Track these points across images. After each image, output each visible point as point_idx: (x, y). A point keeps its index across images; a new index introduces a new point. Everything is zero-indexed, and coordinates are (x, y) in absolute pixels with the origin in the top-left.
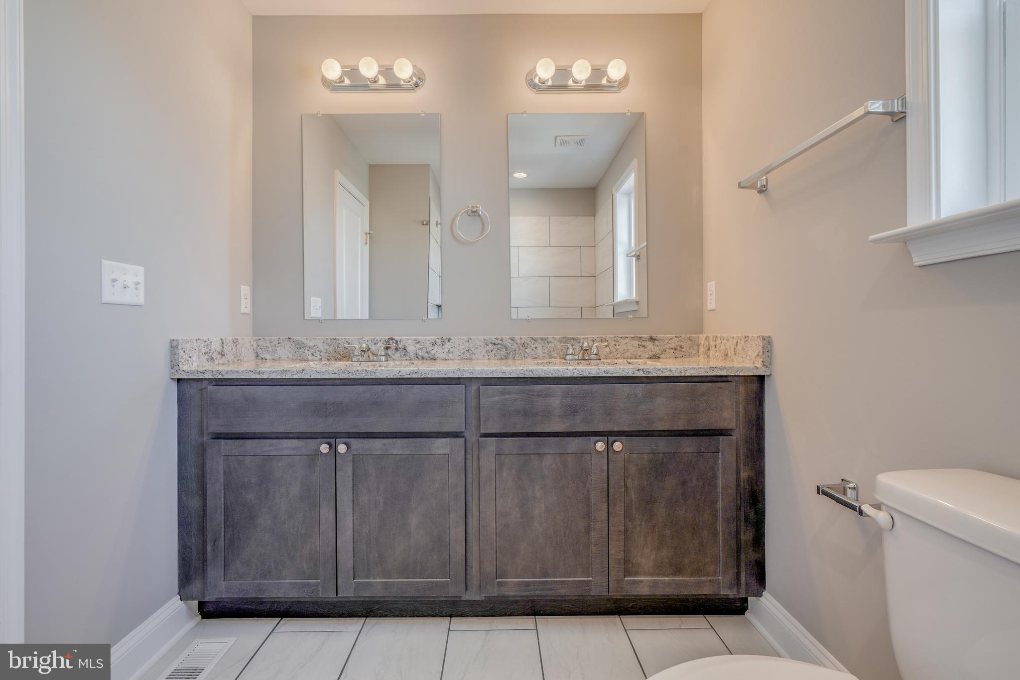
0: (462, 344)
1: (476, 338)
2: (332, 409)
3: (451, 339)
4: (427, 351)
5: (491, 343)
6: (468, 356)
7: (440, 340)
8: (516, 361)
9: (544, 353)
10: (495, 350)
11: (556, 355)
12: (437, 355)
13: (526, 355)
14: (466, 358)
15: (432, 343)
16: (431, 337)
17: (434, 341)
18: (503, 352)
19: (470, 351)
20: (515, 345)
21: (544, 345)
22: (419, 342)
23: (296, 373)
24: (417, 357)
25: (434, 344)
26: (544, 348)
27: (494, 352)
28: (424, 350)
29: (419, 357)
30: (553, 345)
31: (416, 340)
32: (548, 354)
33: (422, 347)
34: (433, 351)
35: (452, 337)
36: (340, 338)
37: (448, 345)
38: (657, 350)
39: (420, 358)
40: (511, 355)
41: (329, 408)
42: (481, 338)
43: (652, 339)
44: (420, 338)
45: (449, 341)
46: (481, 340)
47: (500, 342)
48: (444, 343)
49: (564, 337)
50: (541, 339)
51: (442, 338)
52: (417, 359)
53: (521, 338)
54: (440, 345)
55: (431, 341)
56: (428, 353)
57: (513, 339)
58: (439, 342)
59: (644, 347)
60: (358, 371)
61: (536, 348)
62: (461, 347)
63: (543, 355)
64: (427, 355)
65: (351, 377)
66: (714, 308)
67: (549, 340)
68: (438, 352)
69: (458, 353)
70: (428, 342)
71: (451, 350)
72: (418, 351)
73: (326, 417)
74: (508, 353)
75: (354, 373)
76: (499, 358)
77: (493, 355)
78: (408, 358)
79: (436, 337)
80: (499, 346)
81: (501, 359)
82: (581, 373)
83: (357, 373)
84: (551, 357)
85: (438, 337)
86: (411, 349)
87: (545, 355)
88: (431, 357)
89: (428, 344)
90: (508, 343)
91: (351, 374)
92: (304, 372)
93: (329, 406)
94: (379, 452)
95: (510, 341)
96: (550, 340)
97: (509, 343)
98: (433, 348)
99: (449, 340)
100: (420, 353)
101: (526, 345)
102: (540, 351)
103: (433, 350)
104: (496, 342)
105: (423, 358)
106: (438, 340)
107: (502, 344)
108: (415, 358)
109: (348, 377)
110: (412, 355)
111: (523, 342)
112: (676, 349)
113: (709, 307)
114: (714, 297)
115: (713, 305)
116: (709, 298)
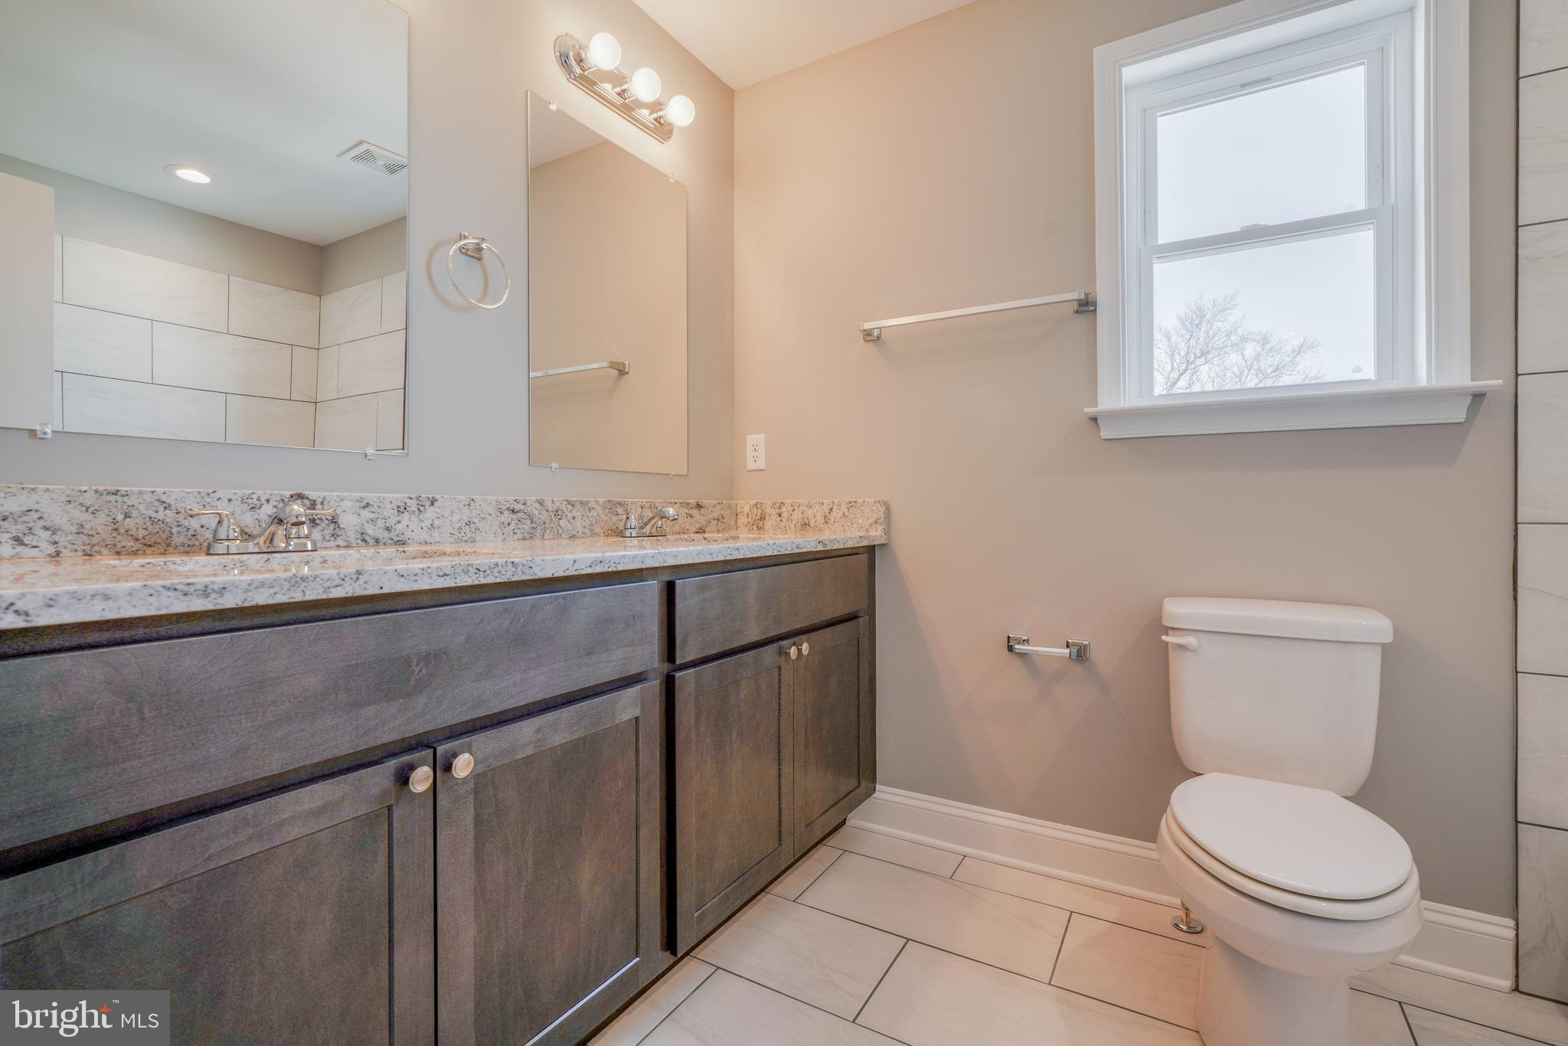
0: (458, 511)
1: (483, 499)
2: (424, 671)
3: (436, 500)
4: (388, 524)
5: (508, 509)
6: (469, 534)
7: (414, 502)
8: (546, 542)
9: (585, 527)
10: (513, 522)
11: (598, 530)
12: (408, 534)
13: (560, 532)
14: (464, 539)
15: (399, 507)
16: (395, 496)
17: (401, 504)
18: (527, 526)
19: (472, 525)
20: (544, 512)
21: (584, 514)
22: (368, 505)
23: (339, 582)
24: (364, 540)
25: (401, 510)
26: (585, 518)
27: (512, 527)
28: (381, 523)
29: (368, 539)
30: (595, 514)
31: (360, 500)
32: (589, 528)
33: (375, 515)
34: (399, 526)
35: (438, 497)
36: (136, 489)
37: (430, 512)
38: (703, 521)
39: (371, 542)
40: (539, 531)
41: (417, 671)
42: (491, 498)
43: (699, 506)
44: (372, 497)
45: (432, 504)
46: (491, 503)
47: (522, 507)
48: (422, 508)
49: (609, 501)
50: (581, 503)
51: (418, 498)
52: (363, 544)
53: (553, 501)
54: (414, 512)
55: (395, 504)
56: (388, 529)
57: (541, 503)
58: (413, 505)
59: (691, 516)
61: (574, 518)
62: (456, 517)
63: (583, 530)
64: (386, 534)
65: (483, 581)
66: (764, 468)
67: (590, 505)
68: (410, 526)
69: (450, 530)
70: (389, 506)
71: (437, 523)
72: (366, 526)
73: (410, 695)
74: (534, 528)
75: (488, 572)
76: (521, 536)
77: (511, 533)
78: (342, 544)
79: (406, 495)
80: (520, 515)
81: (524, 539)
82: (780, 549)
83: (496, 570)
84: (594, 534)
85: (410, 495)
86: (349, 521)
87: (586, 531)
88: (396, 539)
89: (389, 511)
90: (534, 509)
91: (482, 574)
92: (362, 579)
93: (418, 665)
94: (529, 751)
95: (537, 505)
96: (592, 504)
97: (536, 509)
98: (399, 519)
99: (433, 502)
100: (371, 530)
101: (560, 513)
102: (578, 524)
103: (399, 522)
104: (517, 507)
105: (377, 541)
106: (409, 502)
107: (525, 511)
108: (359, 541)
109: (476, 583)
110: (352, 536)
111: (556, 508)
112: (718, 520)
113: (751, 465)
114: (762, 453)
115: (761, 464)
116: (750, 454)
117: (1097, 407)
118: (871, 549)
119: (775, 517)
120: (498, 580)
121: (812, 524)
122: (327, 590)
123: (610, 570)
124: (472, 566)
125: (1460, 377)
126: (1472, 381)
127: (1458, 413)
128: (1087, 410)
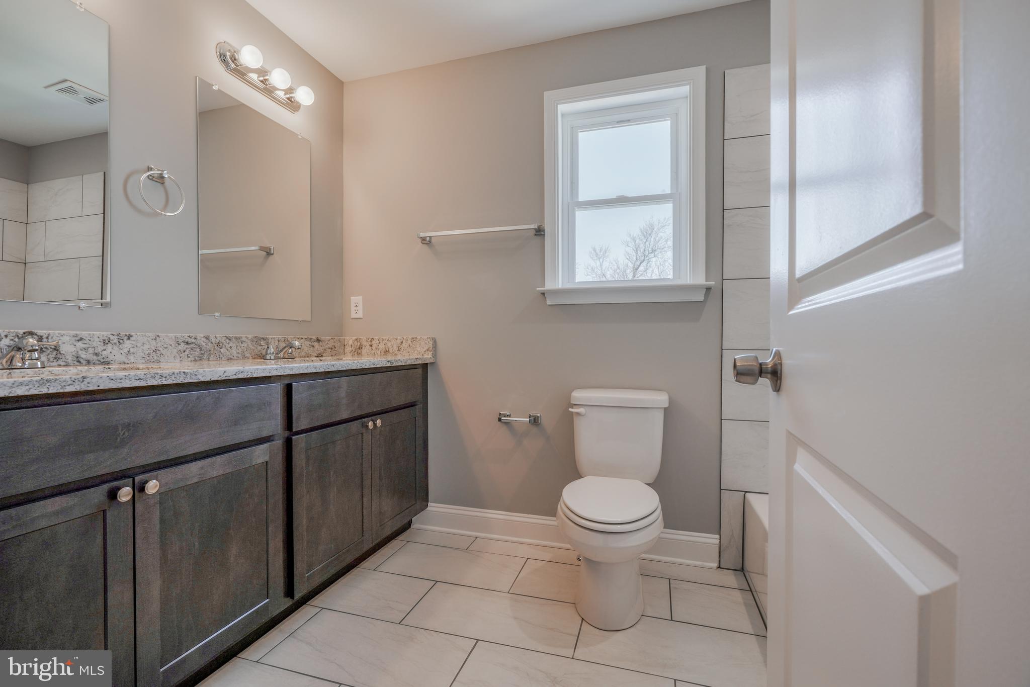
0: (147, 343)
1: (166, 336)
2: (127, 434)
3: (132, 336)
4: (96, 351)
5: (184, 342)
6: (155, 358)
7: (116, 337)
8: (211, 362)
9: (238, 353)
10: (188, 350)
11: (248, 355)
12: (111, 357)
13: (221, 356)
14: (152, 360)
15: (104, 340)
16: (102, 333)
17: (106, 339)
18: (197, 352)
19: (158, 352)
20: (210, 344)
21: (238, 345)
22: (81, 339)
23: (70, 382)
24: (79, 362)
25: (106, 342)
26: (238, 347)
27: (186, 353)
28: (91, 351)
29: (82, 360)
30: (246, 345)
31: (76, 336)
32: (242, 354)
33: (88, 346)
34: (104, 353)
35: (132, 334)
37: (127, 344)
38: (321, 349)
39: (84, 362)
40: (205, 355)
41: (121, 434)
42: (172, 335)
43: (318, 340)
44: (84, 334)
45: (129, 338)
46: (172, 338)
47: (194, 341)
48: (121, 341)
49: (256, 337)
50: (236, 338)
51: (118, 335)
52: (78, 364)
53: (216, 337)
54: (115, 344)
55: (102, 338)
56: (96, 354)
57: (207, 338)
58: (115, 339)
59: (313, 347)
60: (173, 373)
61: (230, 347)
62: (146, 347)
63: (237, 355)
64: (95, 357)
65: (165, 382)
66: (361, 316)
67: (242, 339)
68: (112, 352)
69: (142, 354)
70: (97, 340)
71: (132, 350)
72: (80, 352)
73: (117, 447)
74: (202, 354)
75: (168, 377)
76: (193, 359)
77: (186, 357)
78: (63, 364)
79: (110, 333)
80: (192, 345)
81: (195, 360)
83: (173, 377)
84: (244, 357)
85: (113, 333)
86: (68, 349)
87: (239, 355)
88: (102, 361)
89: (96, 343)
90: (202, 341)
91: (164, 379)
92: (86, 381)
93: (122, 430)
94: (196, 480)
95: (204, 339)
96: (243, 339)
97: (204, 342)
98: (104, 348)
99: (129, 337)
100: (83, 355)
101: (221, 344)
102: (234, 352)
103: (105, 350)
104: (190, 340)
105: (88, 362)
106: (112, 338)
107: (196, 343)
108: (75, 362)
109: (160, 383)
110: (70, 359)
111: (218, 341)
112: (332, 349)
113: (353, 315)
114: (360, 308)
115: (360, 315)
116: (353, 308)
117: (544, 287)
118: (425, 366)
119: (368, 347)
120: (174, 382)
121: (391, 351)
122: (62, 387)
123: (248, 377)
124: (157, 374)
125: (700, 280)
126: (706, 282)
127: (700, 297)
128: (538, 289)
